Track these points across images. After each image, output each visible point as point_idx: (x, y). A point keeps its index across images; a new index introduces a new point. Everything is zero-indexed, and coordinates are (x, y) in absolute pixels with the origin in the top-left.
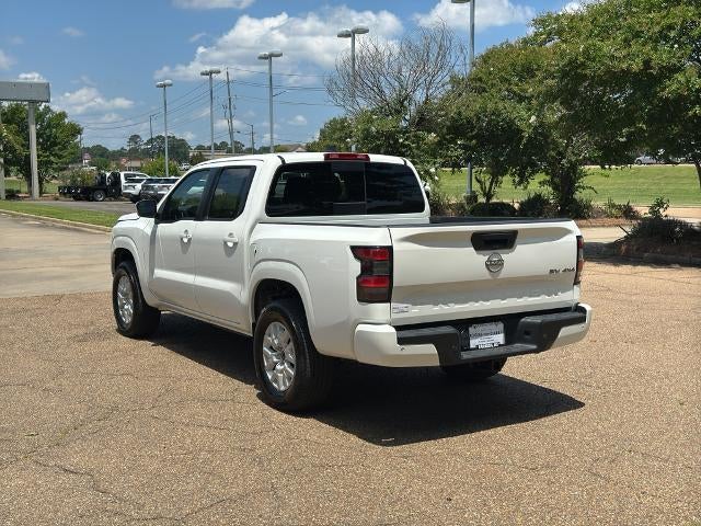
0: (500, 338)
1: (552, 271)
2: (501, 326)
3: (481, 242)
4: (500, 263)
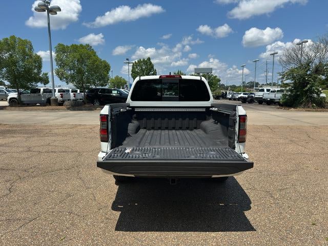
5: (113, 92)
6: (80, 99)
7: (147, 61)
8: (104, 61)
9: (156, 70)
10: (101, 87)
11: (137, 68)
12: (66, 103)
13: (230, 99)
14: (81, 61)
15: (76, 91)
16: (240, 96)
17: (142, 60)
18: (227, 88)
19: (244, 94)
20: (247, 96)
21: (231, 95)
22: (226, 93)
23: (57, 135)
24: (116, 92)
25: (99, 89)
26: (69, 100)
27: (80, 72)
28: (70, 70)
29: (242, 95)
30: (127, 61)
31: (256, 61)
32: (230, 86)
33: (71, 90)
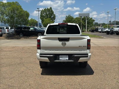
0: (67, 58)
1: (79, 46)
2: (68, 56)
3: (60, 39)
4: (65, 44)
5: (31, 28)
6: (11, 33)
7: (49, 9)
8: (26, 11)
9: (55, 15)
10: (24, 26)
11: (43, 13)
12: (4, 35)
13: (100, 32)
14: (13, 11)
15: (8, 28)
16: (106, 30)
17: (46, 9)
18: (99, 25)
19: (108, 29)
20: (109, 30)
21: (101, 30)
22: (98, 28)
23: (6, 51)
24: (32, 28)
25: (23, 27)
26: (5, 33)
27: (12, 17)
28: (7, 16)
29: (107, 30)
30: (38, 10)
31: (116, 9)
32: (102, 24)
33: (5, 27)
